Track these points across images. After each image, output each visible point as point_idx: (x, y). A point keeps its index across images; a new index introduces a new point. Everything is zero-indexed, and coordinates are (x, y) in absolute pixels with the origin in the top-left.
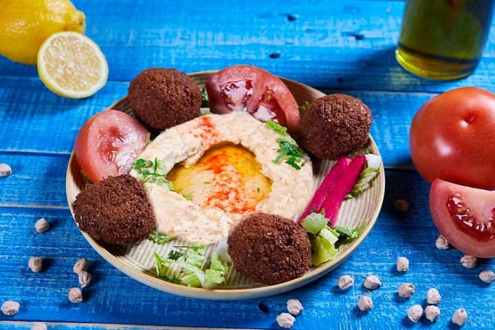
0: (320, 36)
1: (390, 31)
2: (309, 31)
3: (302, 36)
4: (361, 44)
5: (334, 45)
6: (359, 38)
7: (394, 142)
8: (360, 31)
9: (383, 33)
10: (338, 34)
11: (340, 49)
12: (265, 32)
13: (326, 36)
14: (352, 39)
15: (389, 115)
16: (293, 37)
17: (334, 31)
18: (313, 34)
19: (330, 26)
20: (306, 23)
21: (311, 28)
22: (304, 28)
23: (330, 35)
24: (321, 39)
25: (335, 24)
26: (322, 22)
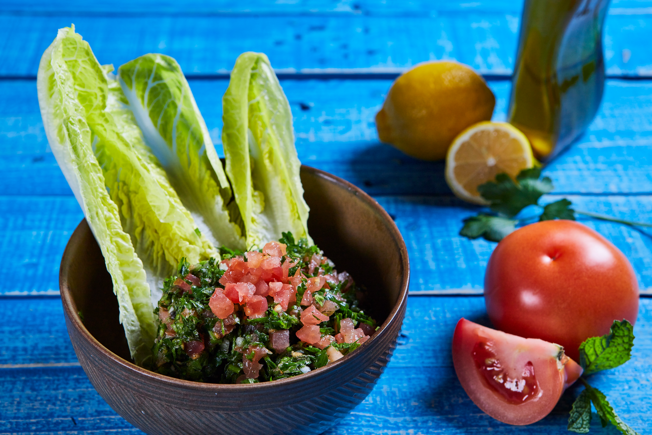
0: (341, 128)
2: (327, 123)
3: (318, 129)
5: (360, 139)
7: (436, 259)
10: (364, 126)
13: (348, 128)
15: (430, 225)
16: (307, 131)
17: (358, 122)
18: (332, 127)
19: (353, 116)
20: (324, 113)
21: (330, 118)
22: (321, 119)
23: (354, 127)
24: (343, 132)
25: (360, 111)
26: (343, 111)
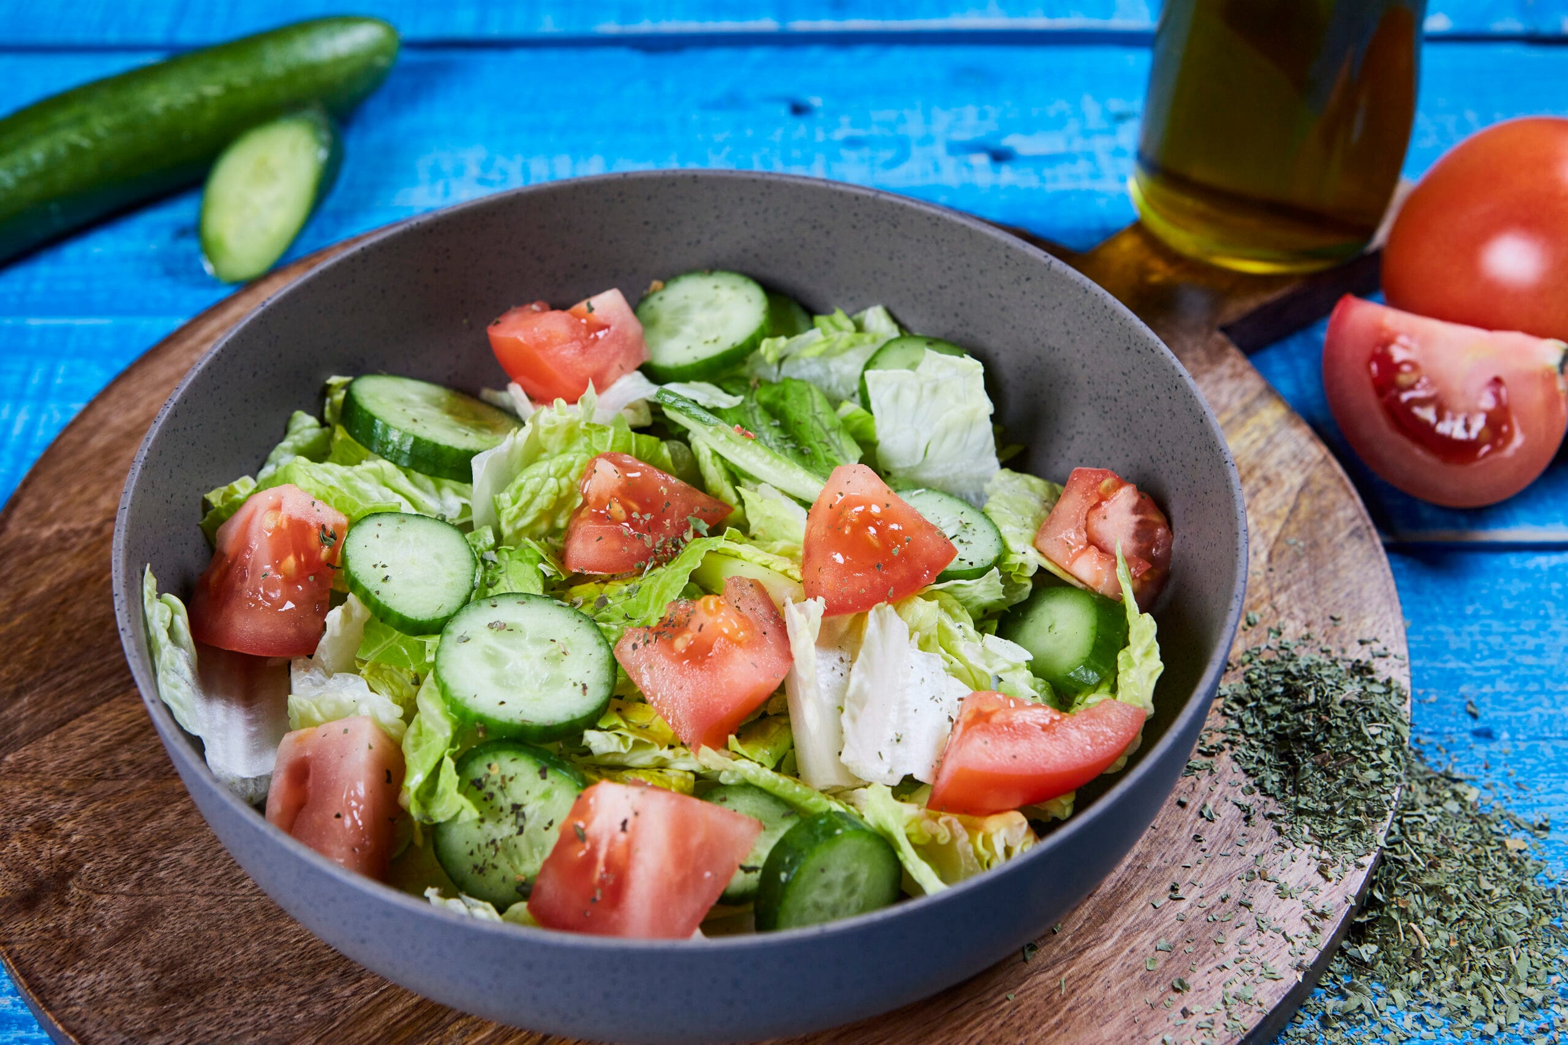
0: (888, 154)
1: (1087, 134)
2: (853, 143)
3: (833, 157)
4: (1007, 175)
5: (932, 180)
6: (1000, 157)
8: (1002, 135)
9: (1069, 141)
10: (939, 150)
11: (947, 189)
12: (728, 149)
13: (903, 156)
14: (981, 160)
16: (808, 161)
17: (927, 140)
18: (866, 152)
19: (914, 127)
20: (845, 120)
21: (860, 133)
22: (839, 135)
23: (915, 151)
24: (892, 164)
25: (928, 120)
26: (890, 115)
